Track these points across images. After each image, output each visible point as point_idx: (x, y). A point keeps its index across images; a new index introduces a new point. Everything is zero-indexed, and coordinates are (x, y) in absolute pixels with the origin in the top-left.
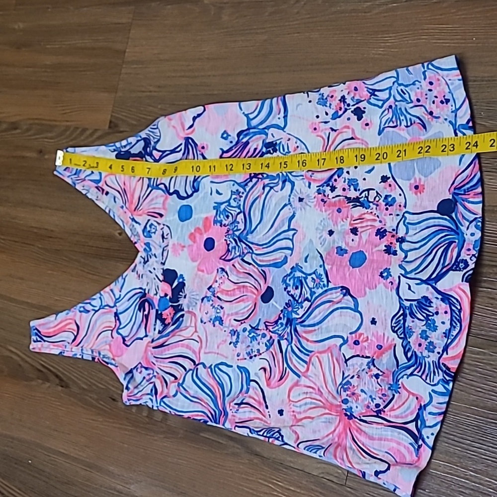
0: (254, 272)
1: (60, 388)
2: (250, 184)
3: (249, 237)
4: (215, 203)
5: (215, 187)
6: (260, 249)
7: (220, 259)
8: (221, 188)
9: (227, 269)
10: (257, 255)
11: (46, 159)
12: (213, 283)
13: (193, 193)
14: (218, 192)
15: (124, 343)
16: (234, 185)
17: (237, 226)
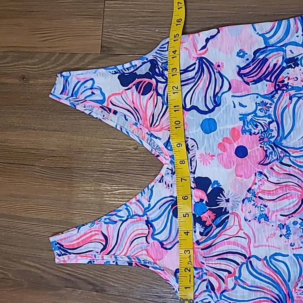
0: (295, 172)
1: (95, 293)
2: (277, 96)
3: (284, 142)
4: (240, 115)
5: (237, 101)
6: (298, 152)
7: (259, 164)
8: (244, 101)
9: (265, 172)
10: (295, 157)
11: (31, 85)
12: (252, 185)
13: (215, 107)
14: (241, 105)
15: (162, 247)
16: (257, 97)
17: (271, 133)
